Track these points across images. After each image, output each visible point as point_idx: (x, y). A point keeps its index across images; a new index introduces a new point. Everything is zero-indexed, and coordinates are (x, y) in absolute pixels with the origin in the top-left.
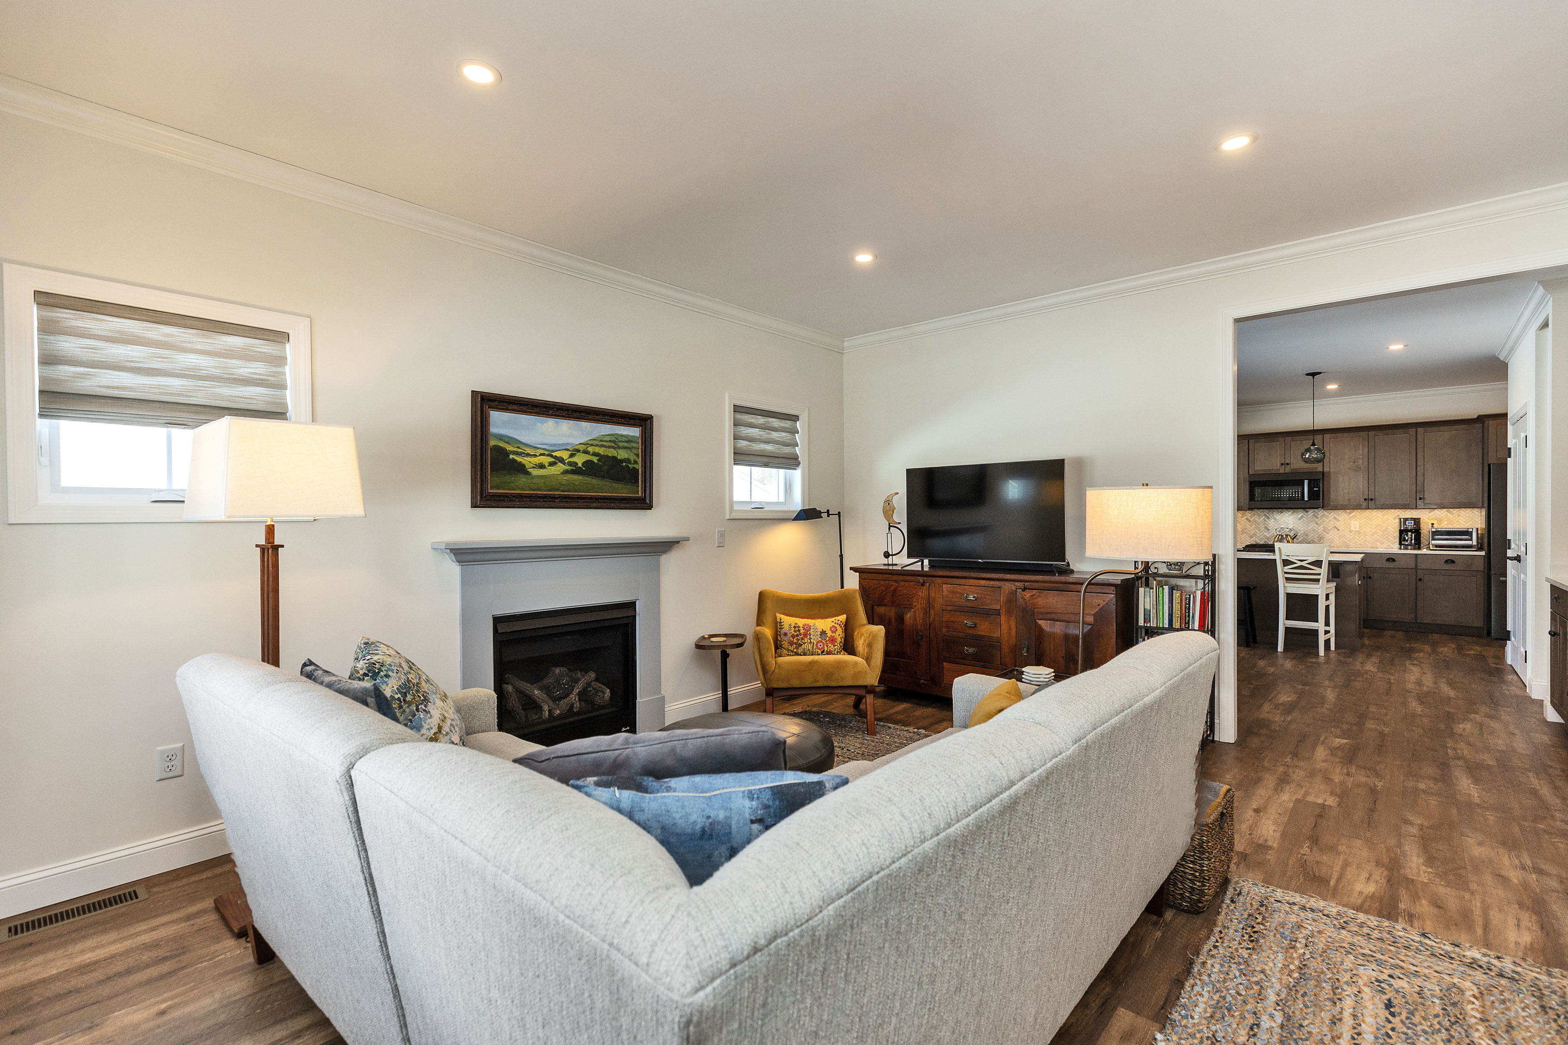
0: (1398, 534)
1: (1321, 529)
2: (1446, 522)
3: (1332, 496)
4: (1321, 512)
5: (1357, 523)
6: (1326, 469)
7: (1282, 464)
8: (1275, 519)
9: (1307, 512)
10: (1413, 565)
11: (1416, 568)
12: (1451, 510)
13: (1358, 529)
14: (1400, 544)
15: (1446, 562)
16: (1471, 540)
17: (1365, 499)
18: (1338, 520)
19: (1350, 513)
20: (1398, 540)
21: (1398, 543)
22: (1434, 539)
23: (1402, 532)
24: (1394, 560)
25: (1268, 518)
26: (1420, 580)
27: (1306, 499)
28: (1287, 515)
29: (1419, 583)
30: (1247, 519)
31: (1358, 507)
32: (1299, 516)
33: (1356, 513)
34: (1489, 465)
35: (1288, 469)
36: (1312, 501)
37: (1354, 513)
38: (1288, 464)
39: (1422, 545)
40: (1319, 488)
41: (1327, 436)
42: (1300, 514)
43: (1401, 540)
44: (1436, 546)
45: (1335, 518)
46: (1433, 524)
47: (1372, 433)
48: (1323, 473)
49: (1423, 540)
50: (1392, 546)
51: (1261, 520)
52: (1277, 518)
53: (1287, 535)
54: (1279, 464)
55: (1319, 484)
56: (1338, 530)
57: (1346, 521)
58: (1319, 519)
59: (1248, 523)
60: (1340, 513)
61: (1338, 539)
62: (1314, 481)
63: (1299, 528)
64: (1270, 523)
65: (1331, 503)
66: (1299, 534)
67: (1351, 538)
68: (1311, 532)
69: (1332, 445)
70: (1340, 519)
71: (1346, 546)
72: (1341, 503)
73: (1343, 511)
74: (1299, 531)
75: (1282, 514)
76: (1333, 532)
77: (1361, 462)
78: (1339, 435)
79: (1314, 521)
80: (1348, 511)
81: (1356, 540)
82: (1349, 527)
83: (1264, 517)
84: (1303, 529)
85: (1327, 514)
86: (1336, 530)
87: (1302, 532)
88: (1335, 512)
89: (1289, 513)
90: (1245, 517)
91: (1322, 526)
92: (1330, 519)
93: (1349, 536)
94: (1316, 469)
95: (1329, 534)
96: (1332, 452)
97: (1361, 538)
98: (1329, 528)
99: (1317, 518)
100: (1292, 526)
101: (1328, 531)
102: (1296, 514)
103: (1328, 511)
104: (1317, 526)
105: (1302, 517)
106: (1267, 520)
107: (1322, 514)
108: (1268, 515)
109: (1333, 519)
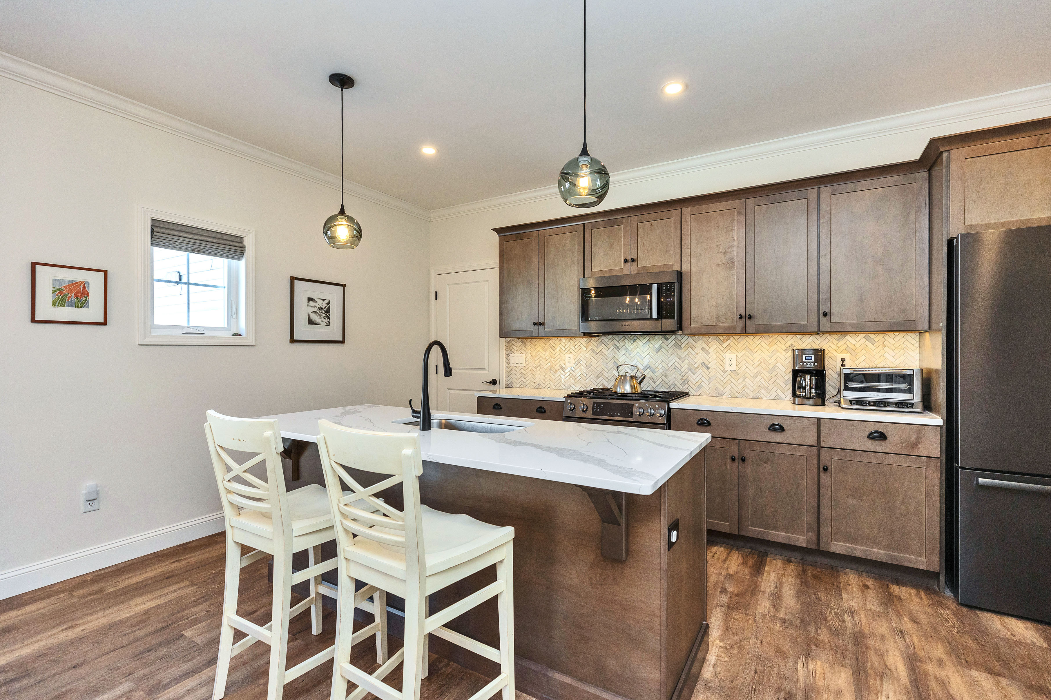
0: (790, 376)
1: (685, 366)
2: (863, 358)
3: (694, 312)
4: (685, 340)
5: (733, 356)
6: (685, 268)
7: (626, 261)
10: (812, 440)
11: (818, 446)
12: (872, 336)
13: (734, 368)
14: (794, 395)
15: (871, 436)
16: (910, 391)
17: (741, 317)
18: (707, 353)
19: (724, 341)
20: (790, 386)
21: (790, 391)
22: (847, 389)
23: (795, 373)
24: (782, 429)
25: (618, 348)
26: (826, 469)
27: (655, 316)
28: (641, 344)
29: (824, 476)
30: (593, 350)
31: (729, 332)
32: (657, 346)
33: (731, 341)
34: (950, 243)
35: (634, 268)
36: (664, 321)
37: (729, 342)
38: (633, 260)
39: (827, 397)
40: (674, 298)
41: (687, 211)
42: (658, 342)
43: (796, 387)
44: (851, 402)
45: (703, 349)
46: (843, 360)
47: (751, 202)
48: (680, 274)
49: (830, 390)
50: (783, 396)
51: (609, 351)
52: (629, 349)
53: (632, 377)
54: (622, 261)
55: (674, 292)
56: (708, 368)
57: (718, 354)
58: (682, 350)
59: (594, 356)
60: (710, 341)
61: (707, 383)
62: (666, 287)
63: (657, 364)
64: (620, 356)
65: (693, 324)
66: (657, 374)
67: (725, 381)
68: (672, 372)
69: (693, 225)
70: (710, 351)
71: (719, 394)
72: (706, 322)
73: (714, 337)
74: (656, 370)
75: (635, 343)
76: (701, 371)
77: (735, 252)
78: (704, 207)
79: (676, 354)
80: (721, 338)
81: (732, 384)
82: (722, 363)
83: (613, 347)
84: (661, 366)
85: (693, 343)
86: (704, 369)
87: (661, 371)
88: (703, 338)
89: (644, 341)
90: (590, 348)
91: (686, 361)
92: (696, 351)
93: (722, 379)
94: (671, 266)
95: (696, 375)
96: (693, 237)
97: (739, 382)
98: (696, 366)
99: (680, 348)
100: (648, 361)
101: (694, 370)
102: (652, 342)
103: (694, 338)
104: (680, 362)
105: (661, 347)
106: (615, 350)
107: (687, 342)
108: (618, 344)
109: (701, 351)
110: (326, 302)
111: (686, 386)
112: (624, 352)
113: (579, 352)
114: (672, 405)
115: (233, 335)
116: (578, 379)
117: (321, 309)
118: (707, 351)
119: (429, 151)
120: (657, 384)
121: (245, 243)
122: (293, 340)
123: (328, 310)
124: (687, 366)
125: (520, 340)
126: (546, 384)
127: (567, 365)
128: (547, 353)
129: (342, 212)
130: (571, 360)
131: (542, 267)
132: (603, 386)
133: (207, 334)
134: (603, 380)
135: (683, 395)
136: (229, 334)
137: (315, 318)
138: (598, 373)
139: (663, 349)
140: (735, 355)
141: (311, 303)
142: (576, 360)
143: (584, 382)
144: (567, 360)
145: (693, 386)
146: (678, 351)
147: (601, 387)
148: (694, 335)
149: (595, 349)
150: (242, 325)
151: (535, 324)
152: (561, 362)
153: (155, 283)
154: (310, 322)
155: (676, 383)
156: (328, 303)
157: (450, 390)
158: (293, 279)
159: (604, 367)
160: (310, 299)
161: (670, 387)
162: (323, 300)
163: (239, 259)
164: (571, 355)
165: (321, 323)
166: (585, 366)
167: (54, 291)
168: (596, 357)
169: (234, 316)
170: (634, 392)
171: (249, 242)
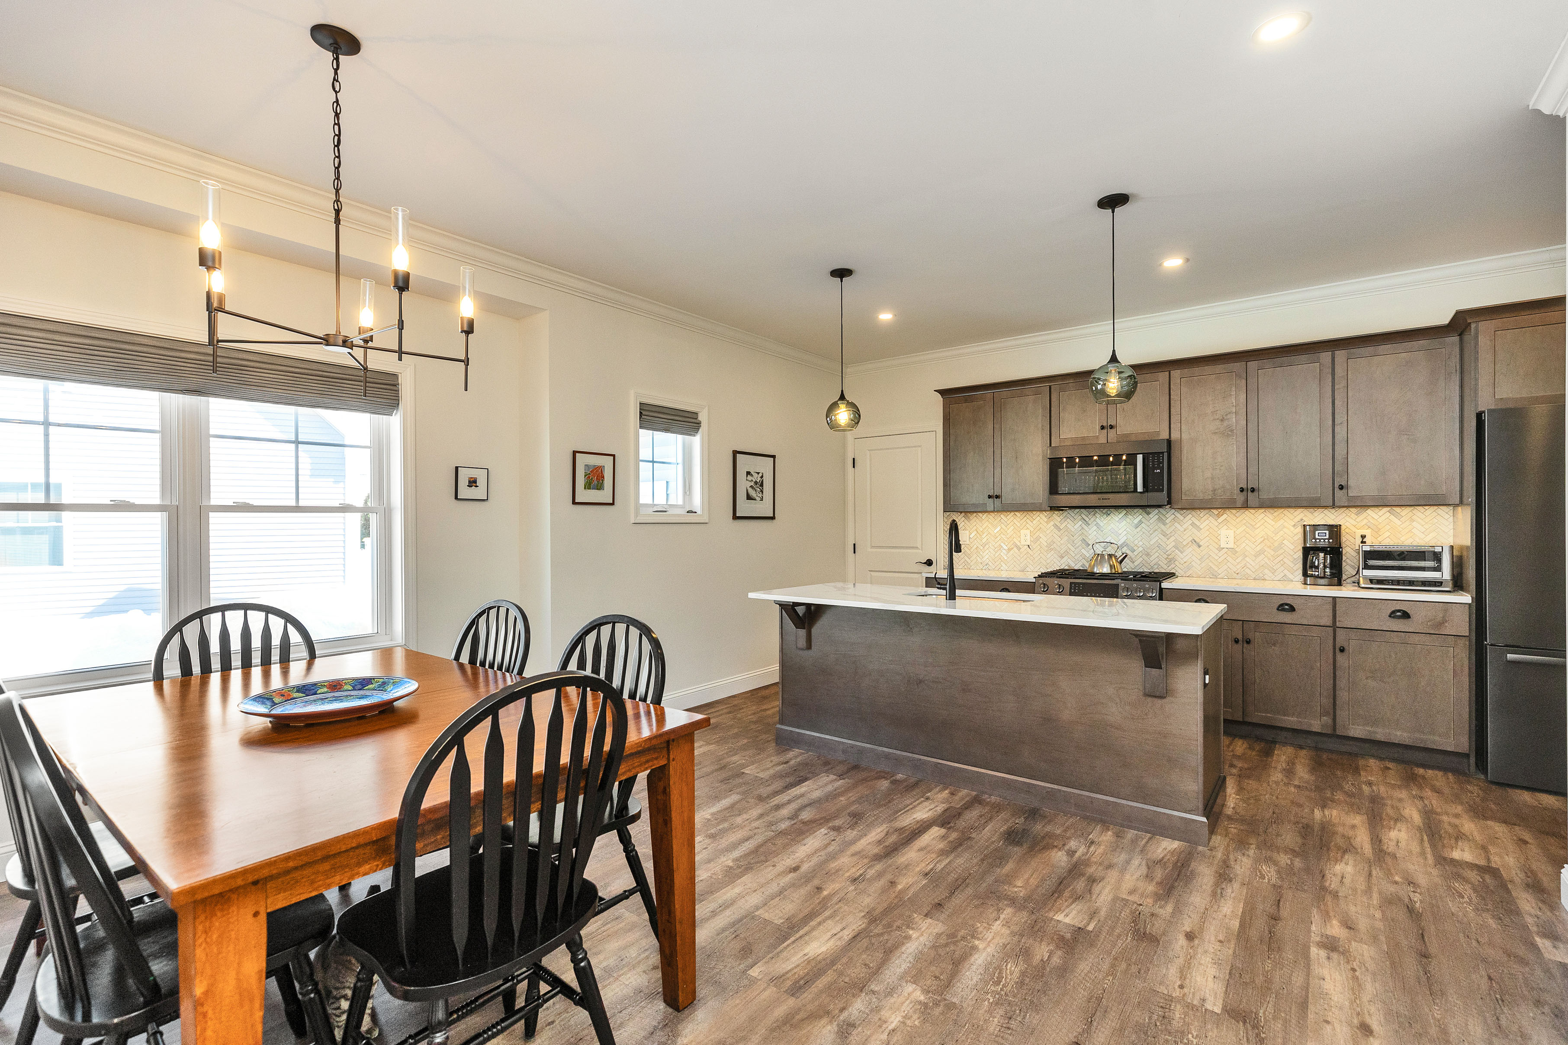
0: (1300, 554)
1: (1171, 543)
2: (1388, 534)
3: (1186, 484)
4: (1170, 515)
5: (1231, 533)
6: (1175, 436)
7: (1103, 428)
8: (1097, 525)
9: (1148, 514)
10: (1327, 620)
11: (1334, 626)
12: (1398, 509)
13: (1231, 545)
14: (1305, 574)
15: (1393, 615)
16: (1438, 569)
17: (1242, 490)
18: (1199, 529)
19: (1219, 516)
20: (1300, 565)
21: (1300, 571)
22: (1367, 567)
23: (1307, 551)
24: (1292, 609)
25: (1088, 524)
26: (1342, 650)
27: (1140, 488)
28: (1115, 519)
29: (1339, 656)
30: (1056, 526)
31: (1229, 505)
32: (1136, 521)
33: (1228, 516)
34: (1479, 416)
35: (1113, 436)
36: (1150, 494)
37: (1225, 516)
38: (1111, 427)
39: (1344, 577)
40: (1162, 469)
41: (1176, 374)
42: (1137, 517)
43: (1307, 567)
44: (1371, 581)
45: (1193, 524)
46: (1363, 537)
47: (1253, 365)
48: (1169, 442)
49: (1349, 567)
50: (1291, 577)
51: (1076, 527)
52: (1102, 524)
53: (1110, 556)
54: (1098, 427)
55: (1163, 463)
56: (1199, 546)
57: (1211, 530)
58: (1168, 526)
59: (1057, 532)
60: (1201, 515)
61: (1199, 562)
62: (1153, 457)
63: (1136, 542)
64: (1090, 532)
65: (1184, 497)
66: (1135, 553)
67: (1220, 560)
68: (1154, 550)
69: (1184, 389)
70: (1201, 527)
71: (1213, 575)
72: (1200, 496)
73: (1207, 511)
74: (1135, 548)
75: (1109, 517)
76: (1190, 549)
77: (1234, 419)
78: (1196, 370)
79: (1159, 530)
80: (1215, 512)
81: (1229, 564)
82: (1217, 541)
83: (1080, 523)
84: (1141, 543)
85: (1181, 518)
86: (1195, 547)
87: (1141, 549)
88: (1193, 513)
89: (1120, 516)
90: (1052, 523)
91: (1173, 539)
92: (1185, 526)
93: (1217, 558)
94: (1158, 433)
95: (1185, 554)
96: (1184, 403)
97: (1237, 561)
98: (1185, 543)
99: (1165, 524)
100: (1125, 538)
101: (1182, 548)
102: (1130, 517)
103: (1182, 512)
104: (1165, 539)
105: (1141, 522)
106: (1085, 527)
107: (1173, 516)
108: (1087, 520)
109: (1191, 527)
110: (760, 475)
111: (1173, 566)
112: (1095, 528)
113: (1038, 528)
114: (1165, 585)
115: (688, 512)
116: (1036, 559)
117: (756, 483)
118: (1199, 527)
119: (886, 317)
120: (1136, 563)
121: (700, 418)
122: (735, 517)
123: (762, 485)
124: (1173, 544)
125: (963, 514)
126: (996, 565)
127: (1023, 543)
128: (998, 529)
129: (842, 397)
130: (1028, 537)
131: (997, 434)
132: (1069, 566)
133: (671, 512)
134: (1069, 560)
135: (1171, 575)
136: (683, 512)
137: (752, 493)
138: (1062, 552)
139: (1143, 525)
140: (1233, 531)
141: (750, 478)
142: (1035, 537)
143: (1045, 563)
144: (1022, 537)
145: (1180, 566)
146: (1162, 527)
147: (1066, 568)
148: (1182, 509)
149: (1059, 524)
150: (697, 502)
151: (990, 497)
152: (1015, 540)
153: (641, 463)
154: (749, 497)
155: (1160, 562)
156: (762, 477)
157: (872, 573)
158: (735, 453)
159: (1069, 545)
160: (748, 473)
161: (1152, 567)
162: (758, 473)
163: (694, 436)
164: (1028, 532)
165: (757, 498)
166: (1046, 544)
167: (585, 476)
168: (1059, 534)
169: (688, 493)
170: (1114, 572)
171: (703, 417)
